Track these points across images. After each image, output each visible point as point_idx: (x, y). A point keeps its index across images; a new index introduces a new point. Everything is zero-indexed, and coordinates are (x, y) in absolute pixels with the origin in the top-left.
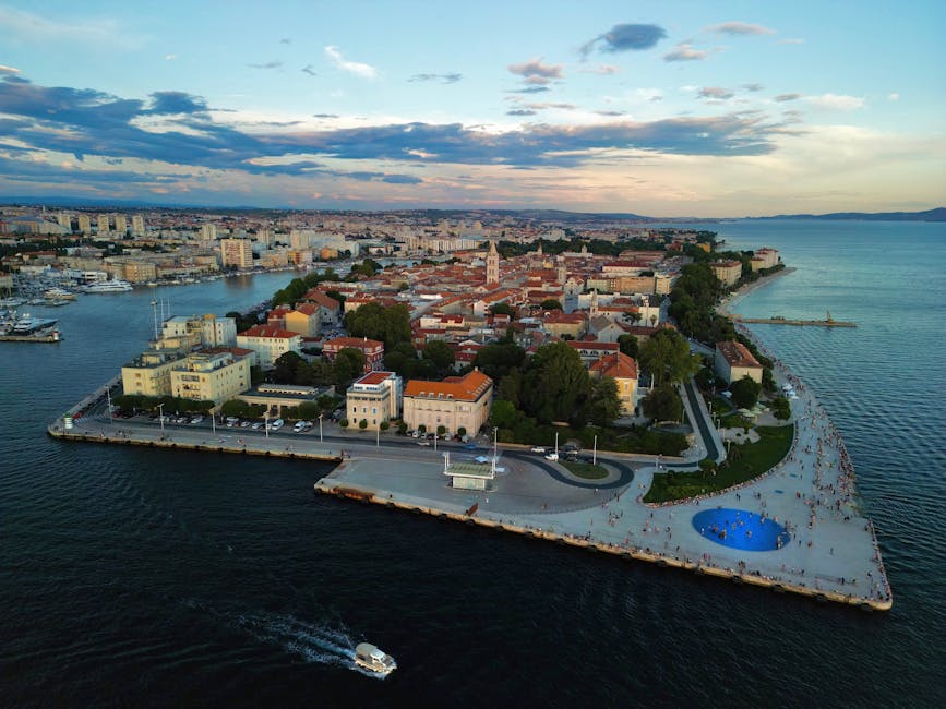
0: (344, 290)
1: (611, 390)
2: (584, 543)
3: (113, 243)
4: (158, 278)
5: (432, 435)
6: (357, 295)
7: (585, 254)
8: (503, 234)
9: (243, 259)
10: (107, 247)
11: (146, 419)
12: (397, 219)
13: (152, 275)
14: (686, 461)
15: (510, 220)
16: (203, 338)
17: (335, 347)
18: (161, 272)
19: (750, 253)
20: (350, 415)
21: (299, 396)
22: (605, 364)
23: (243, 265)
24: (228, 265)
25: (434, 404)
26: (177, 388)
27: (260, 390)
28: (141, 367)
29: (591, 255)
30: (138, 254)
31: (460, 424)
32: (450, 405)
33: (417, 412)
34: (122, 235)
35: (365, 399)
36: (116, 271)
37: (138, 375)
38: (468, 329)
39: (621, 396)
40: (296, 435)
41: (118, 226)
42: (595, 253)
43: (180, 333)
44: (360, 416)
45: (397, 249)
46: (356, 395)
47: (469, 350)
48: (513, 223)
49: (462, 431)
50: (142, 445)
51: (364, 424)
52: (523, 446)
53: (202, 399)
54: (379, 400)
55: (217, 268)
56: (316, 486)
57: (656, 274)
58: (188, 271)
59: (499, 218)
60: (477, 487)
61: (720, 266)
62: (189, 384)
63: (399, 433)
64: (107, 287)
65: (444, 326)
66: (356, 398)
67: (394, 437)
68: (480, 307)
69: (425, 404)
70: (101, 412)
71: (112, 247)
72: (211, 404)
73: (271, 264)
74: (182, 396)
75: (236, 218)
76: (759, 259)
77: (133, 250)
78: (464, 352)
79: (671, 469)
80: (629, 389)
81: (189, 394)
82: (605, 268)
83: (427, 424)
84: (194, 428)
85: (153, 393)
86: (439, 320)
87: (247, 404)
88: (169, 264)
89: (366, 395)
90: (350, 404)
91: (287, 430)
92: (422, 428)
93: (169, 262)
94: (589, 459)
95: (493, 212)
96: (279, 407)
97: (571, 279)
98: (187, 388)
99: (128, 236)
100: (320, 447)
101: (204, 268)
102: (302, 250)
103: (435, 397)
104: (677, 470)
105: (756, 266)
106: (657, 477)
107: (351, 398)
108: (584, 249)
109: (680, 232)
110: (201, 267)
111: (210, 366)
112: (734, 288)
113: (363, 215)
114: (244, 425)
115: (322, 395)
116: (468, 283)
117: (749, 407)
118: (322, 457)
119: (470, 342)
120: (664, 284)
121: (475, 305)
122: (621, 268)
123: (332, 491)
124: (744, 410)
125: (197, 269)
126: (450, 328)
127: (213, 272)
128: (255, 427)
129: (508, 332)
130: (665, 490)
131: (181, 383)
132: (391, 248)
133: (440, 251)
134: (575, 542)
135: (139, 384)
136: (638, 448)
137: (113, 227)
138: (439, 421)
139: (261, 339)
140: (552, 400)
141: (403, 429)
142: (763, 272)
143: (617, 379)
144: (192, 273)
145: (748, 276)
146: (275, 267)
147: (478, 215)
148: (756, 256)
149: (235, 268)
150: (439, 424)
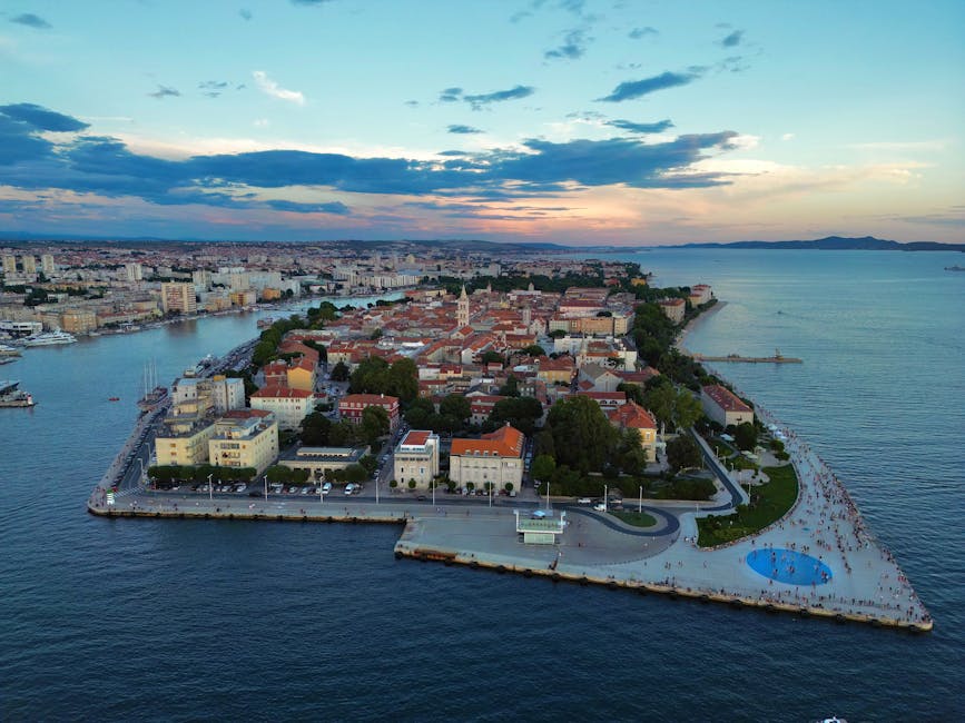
0: (320, 338)
1: (636, 440)
2: (664, 589)
3: (30, 287)
4: (98, 327)
5: (481, 491)
6: (334, 343)
7: (531, 291)
8: (439, 268)
9: (187, 304)
10: (24, 292)
11: (188, 489)
12: (320, 250)
13: (93, 325)
14: (716, 505)
15: (436, 251)
16: (215, 400)
17: (352, 404)
18: (103, 321)
19: (687, 289)
20: (398, 475)
21: (340, 459)
22: (625, 415)
23: (186, 309)
24: (170, 311)
25: (481, 462)
26: (216, 456)
27: (299, 454)
28: (173, 437)
29: (539, 292)
30: (65, 300)
31: (507, 480)
32: (496, 462)
33: (464, 470)
34: (35, 276)
35: (412, 459)
36: (52, 321)
37: (174, 445)
38: (469, 379)
39: (644, 444)
40: (347, 498)
41: (26, 266)
42: (544, 291)
43: (190, 397)
44: (408, 476)
45: (340, 287)
46: (403, 456)
47: (479, 401)
48: (440, 254)
49: (509, 486)
50: (196, 517)
51: (412, 483)
52: (568, 498)
53: (242, 466)
54: (426, 460)
55: (160, 314)
56: (396, 549)
57: (614, 315)
58: (131, 318)
59: (424, 248)
60: (548, 542)
61: (667, 304)
62: (227, 451)
63: (448, 491)
64: (48, 339)
65: (443, 376)
66: (403, 459)
67: (443, 495)
68: (467, 355)
69: (472, 462)
70: (135, 485)
71: (30, 291)
72: (252, 471)
73: (215, 308)
74: (220, 464)
75: (147, 252)
76: (698, 296)
77: (60, 296)
78: (474, 403)
79: (710, 513)
80: (651, 438)
81: (228, 461)
82: (562, 309)
83: (473, 480)
84: (241, 496)
85: (189, 462)
86: (438, 370)
87: (289, 469)
88: (107, 312)
89: (413, 456)
90: (398, 465)
91: (338, 493)
92: (470, 485)
93: (108, 309)
94: (633, 507)
95: (418, 243)
96: (323, 471)
97: (536, 321)
98: (225, 456)
99: (41, 278)
100: (378, 510)
101: (148, 314)
102: (246, 291)
103: (481, 455)
104: (716, 514)
105: (695, 302)
106: (700, 522)
107: (398, 459)
108: (531, 286)
109: (607, 265)
110: (143, 314)
111: (247, 432)
112: (682, 326)
113: (283, 247)
114: (293, 490)
115: (362, 456)
116: (439, 327)
117: (750, 448)
118: (384, 519)
119: (477, 393)
120: (622, 323)
121: (463, 352)
122: (577, 308)
123: (413, 553)
124: (747, 452)
125: (139, 316)
126: (450, 379)
127: (157, 318)
128: (305, 491)
129: (508, 382)
130: (713, 533)
131: (220, 452)
132: (332, 286)
133: (383, 288)
134: (657, 588)
135: (173, 454)
136: (674, 495)
137: (20, 267)
138: (485, 477)
139: (277, 400)
140: (585, 451)
141: (452, 487)
142: (702, 308)
143: (640, 429)
144: (135, 321)
145: (692, 313)
146: (219, 310)
147: (402, 246)
148: (693, 292)
149: (177, 313)
150: (486, 480)
